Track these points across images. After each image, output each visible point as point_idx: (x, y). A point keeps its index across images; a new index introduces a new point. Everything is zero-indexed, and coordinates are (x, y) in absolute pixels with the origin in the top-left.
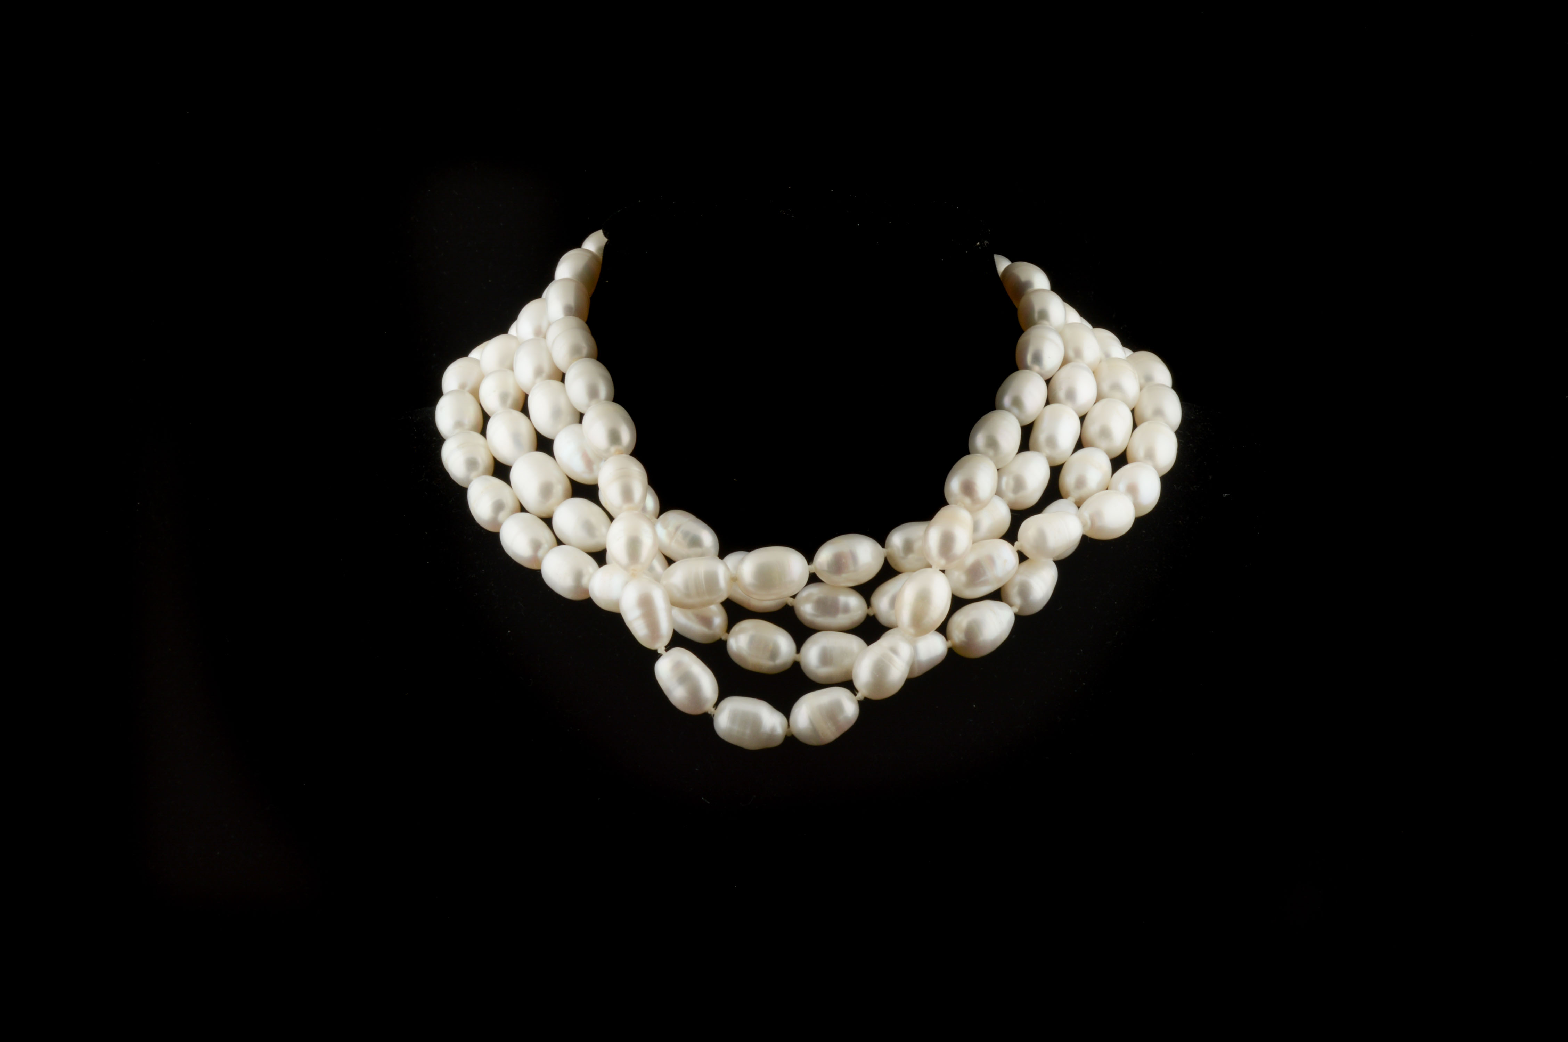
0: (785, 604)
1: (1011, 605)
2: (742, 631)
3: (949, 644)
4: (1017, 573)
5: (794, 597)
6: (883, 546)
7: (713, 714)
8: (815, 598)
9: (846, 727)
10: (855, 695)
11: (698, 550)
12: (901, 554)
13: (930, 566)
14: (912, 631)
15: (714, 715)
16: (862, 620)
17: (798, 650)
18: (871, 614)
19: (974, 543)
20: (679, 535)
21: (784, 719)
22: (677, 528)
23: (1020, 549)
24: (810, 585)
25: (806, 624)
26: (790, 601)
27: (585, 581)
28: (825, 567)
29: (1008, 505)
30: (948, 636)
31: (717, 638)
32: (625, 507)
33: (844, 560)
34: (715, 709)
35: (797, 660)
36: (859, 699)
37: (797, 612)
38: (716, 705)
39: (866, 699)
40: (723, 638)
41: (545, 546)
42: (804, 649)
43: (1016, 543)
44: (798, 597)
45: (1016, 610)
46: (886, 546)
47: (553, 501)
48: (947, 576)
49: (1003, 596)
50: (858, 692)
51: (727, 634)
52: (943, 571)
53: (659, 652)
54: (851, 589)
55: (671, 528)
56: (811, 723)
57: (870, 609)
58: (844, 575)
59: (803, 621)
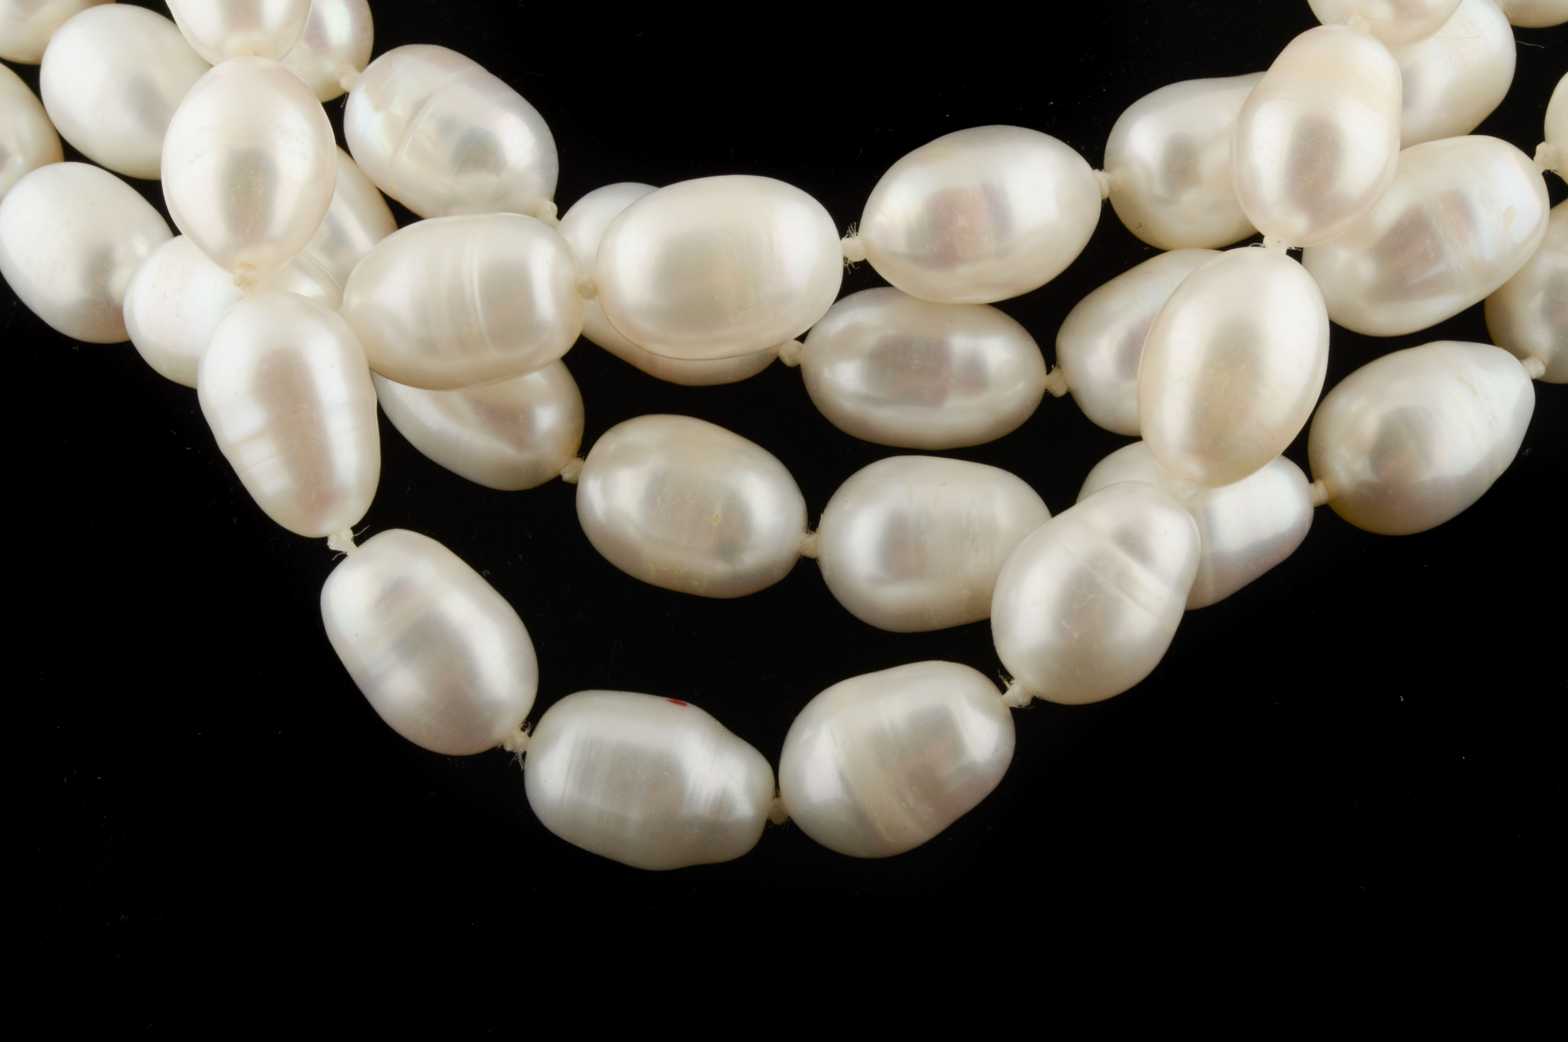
0: (770, 360)
1: (1521, 355)
2: (626, 457)
3: (1320, 492)
4: (1545, 245)
5: (802, 338)
6: (1096, 160)
7: (520, 752)
8: (870, 341)
9: (969, 801)
10: (1003, 689)
11: (485, 181)
12: (1159, 189)
13: (1255, 239)
14: (1194, 468)
15: (524, 755)
16: (1027, 415)
17: (813, 522)
18: (1060, 392)
19: (1404, 146)
20: (425, 126)
21: (762, 765)
22: (419, 106)
23: (1552, 168)
24: (855, 298)
25: (840, 425)
26: (790, 354)
27: (118, 282)
28: (900, 244)
29: (1506, 13)
30: (1313, 466)
31: (549, 474)
32: (235, 41)
33: (962, 222)
34: (530, 735)
35: (809, 553)
36: (1015, 705)
37: (811, 388)
38: (532, 721)
39: (1036, 701)
40: (567, 476)
41: (18, 161)
42: (830, 517)
43: (1540, 148)
44: (810, 339)
45: (1538, 369)
46: (1108, 160)
47: (47, 12)
48: (1307, 268)
49: (1493, 323)
50: (1010, 678)
51: (578, 462)
52: (1296, 254)
53: (333, 545)
54: (991, 307)
55: (400, 109)
56: (847, 788)
57: (1055, 374)
58: (963, 270)
59: (831, 418)
